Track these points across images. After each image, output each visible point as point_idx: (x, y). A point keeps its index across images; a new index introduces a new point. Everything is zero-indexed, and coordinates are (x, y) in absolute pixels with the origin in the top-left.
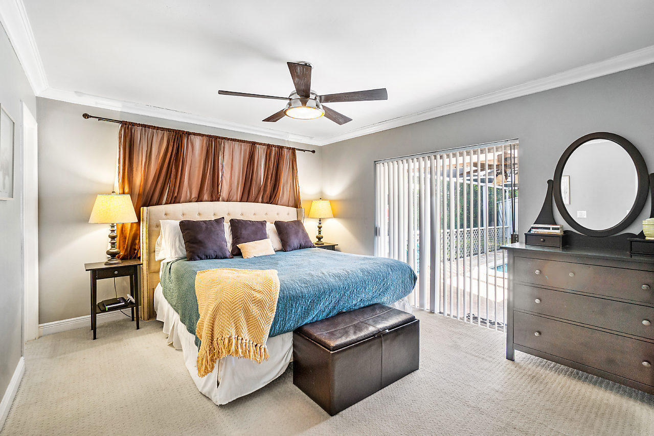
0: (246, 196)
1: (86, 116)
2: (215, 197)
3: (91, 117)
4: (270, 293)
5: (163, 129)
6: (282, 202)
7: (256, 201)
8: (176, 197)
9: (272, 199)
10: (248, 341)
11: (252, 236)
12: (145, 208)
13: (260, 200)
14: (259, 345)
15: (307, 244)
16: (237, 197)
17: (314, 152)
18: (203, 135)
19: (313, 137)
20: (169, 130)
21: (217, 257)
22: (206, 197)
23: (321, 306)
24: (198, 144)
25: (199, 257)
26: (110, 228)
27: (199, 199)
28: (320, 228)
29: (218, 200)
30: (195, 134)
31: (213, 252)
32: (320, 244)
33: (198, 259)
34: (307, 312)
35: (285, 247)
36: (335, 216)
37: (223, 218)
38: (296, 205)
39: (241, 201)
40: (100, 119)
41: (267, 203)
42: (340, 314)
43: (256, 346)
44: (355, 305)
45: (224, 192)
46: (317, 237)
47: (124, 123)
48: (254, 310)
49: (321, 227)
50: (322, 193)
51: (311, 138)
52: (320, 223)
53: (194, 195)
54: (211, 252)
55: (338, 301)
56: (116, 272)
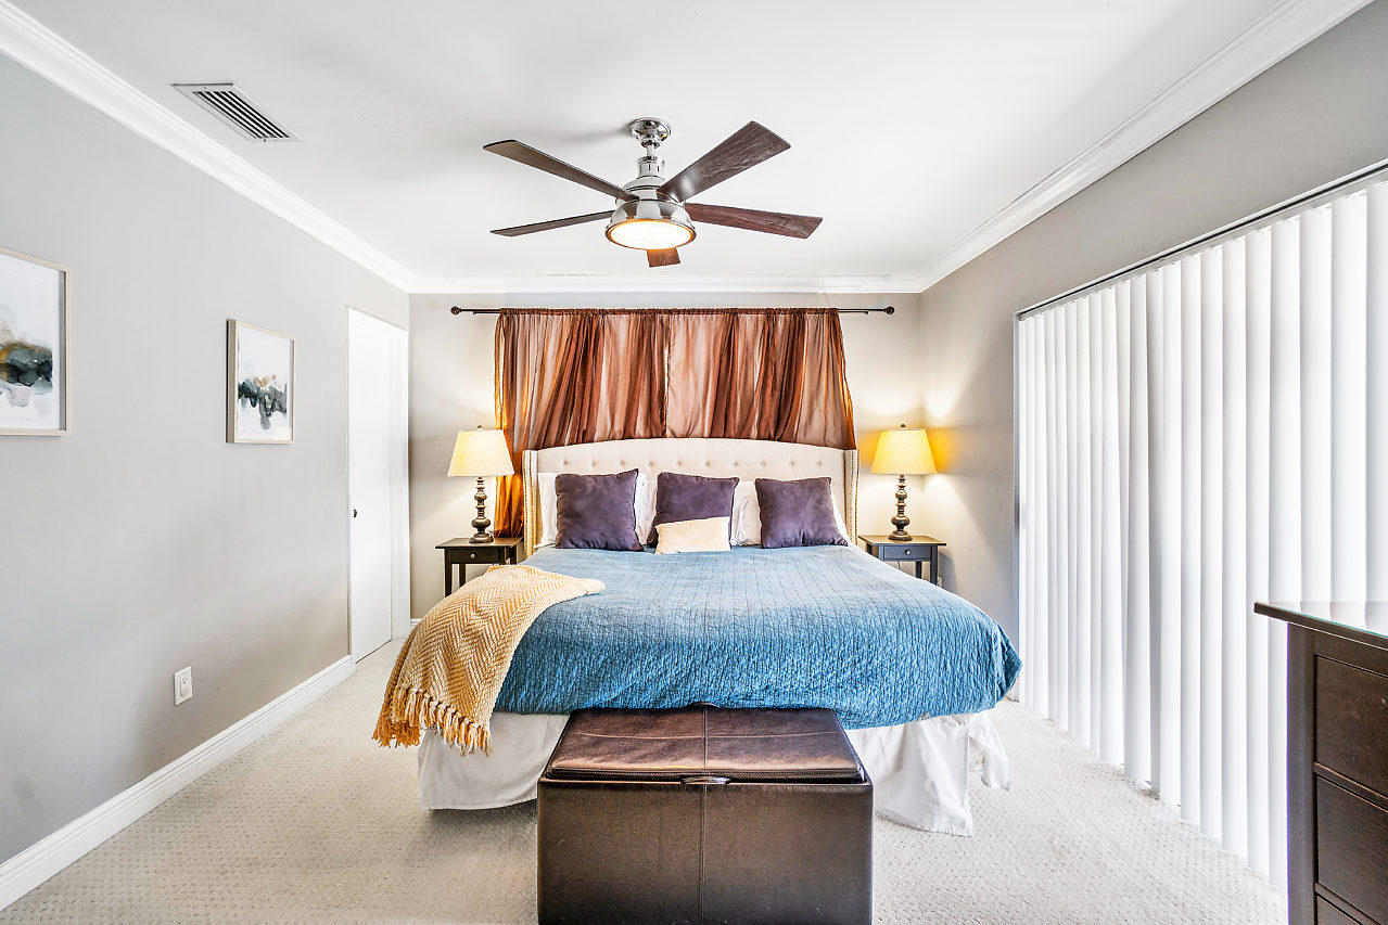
0: (722, 425)
1: (455, 310)
2: (657, 429)
3: (462, 310)
4: (505, 623)
5: (560, 312)
6: (809, 436)
7: (743, 434)
8: (584, 433)
9: (780, 428)
10: (443, 707)
11: (691, 509)
12: (534, 453)
13: (754, 432)
14: (467, 721)
15: (820, 536)
16: (703, 429)
17: (890, 310)
18: (629, 312)
19: (889, 275)
20: (568, 312)
21: (607, 547)
22: (640, 428)
23: (632, 677)
24: (623, 329)
25: (572, 543)
26: (476, 485)
27: (627, 434)
28: (901, 498)
29: (663, 435)
30: (614, 312)
31: (598, 536)
32: (900, 540)
33: (571, 545)
34: (595, 681)
35: (768, 537)
36: (941, 469)
37: (637, 470)
38: (847, 442)
39: (710, 437)
40: (476, 311)
41: (769, 439)
42: (695, 708)
43: (461, 720)
44: (747, 697)
45: (675, 417)
46: (894, 522)
47: (503, 312)
48: (465, 651)
49: (905, 497)
50: (922, 410)
51: (886, 277)
52: (902, 487)
53: (619, 426)
54: (595, 535)
55: (688, 676)
56: (473, 556)
